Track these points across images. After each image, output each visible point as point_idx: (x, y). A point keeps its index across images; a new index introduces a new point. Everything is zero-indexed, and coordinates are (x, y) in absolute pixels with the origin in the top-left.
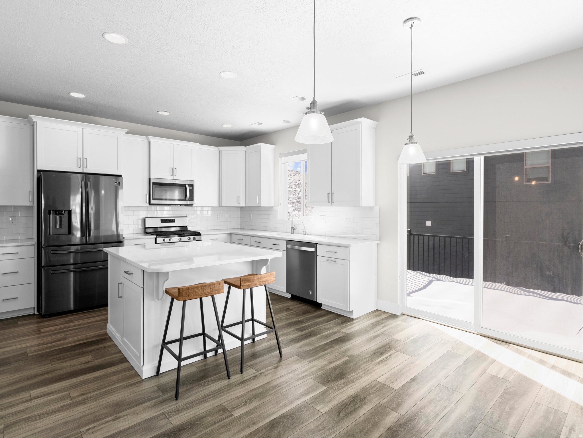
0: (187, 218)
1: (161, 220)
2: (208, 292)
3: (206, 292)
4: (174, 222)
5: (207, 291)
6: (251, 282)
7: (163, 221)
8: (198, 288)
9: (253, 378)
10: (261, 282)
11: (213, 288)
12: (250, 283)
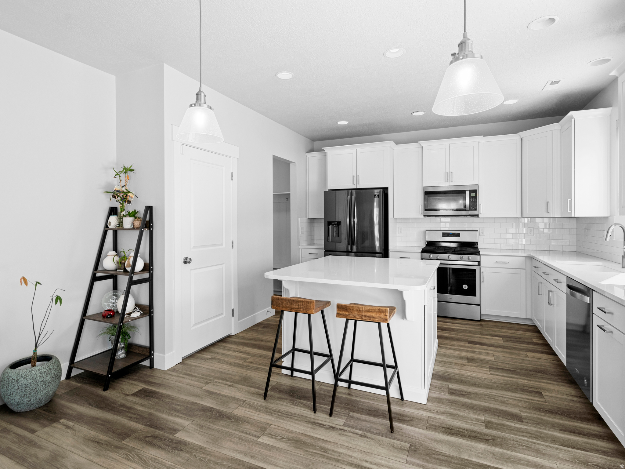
0: (477, 232)
1: (443, 233)
2: (296, 308)
3: (293, 307)
4: (459, 236)
5: (295, 306)
6: (348, 311)
7: (445, 235)
8: (287, 301)
9: (329, 427)
10: (362, 315)
11: (300, 305)
12: (347, 313)
